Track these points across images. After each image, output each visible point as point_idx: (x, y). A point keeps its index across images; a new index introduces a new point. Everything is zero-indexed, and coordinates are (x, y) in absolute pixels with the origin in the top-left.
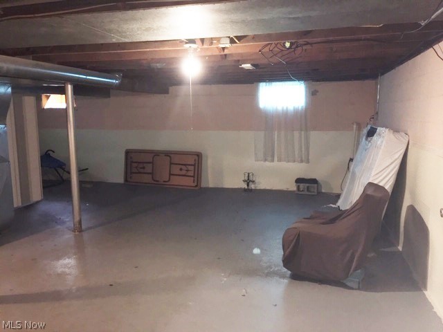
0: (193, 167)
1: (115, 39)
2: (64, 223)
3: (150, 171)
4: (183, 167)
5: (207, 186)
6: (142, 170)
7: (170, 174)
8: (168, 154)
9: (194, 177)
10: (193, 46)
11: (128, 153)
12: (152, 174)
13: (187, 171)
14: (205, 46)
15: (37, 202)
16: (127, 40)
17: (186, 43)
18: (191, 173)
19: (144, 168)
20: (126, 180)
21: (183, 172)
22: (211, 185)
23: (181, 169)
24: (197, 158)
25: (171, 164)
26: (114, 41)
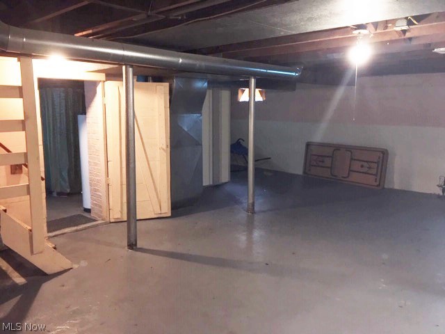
0: (376, 165)
1: (283, 32)
2: (241, 203)
3: (330, 165)
4: (365, 164)
5: (391, 187)
6: (321, 164)
7: (350, 171)
8: (349, 148)
9: (376, 175)
10: (362, 31)
11: (308, 145)
12: (331, 168)
13: (369, 168)
14: (378, 31)
15: (226, 183)
16: (294, 33)
17: (356, 29)
18: (374, 171)
19: (323, 162)
20: (304, 172)
21: (365, 170)
22: (397, 187)
23: (362, 166)
24: (381, 155)
25: (352, 159)
26: (282, 34)
